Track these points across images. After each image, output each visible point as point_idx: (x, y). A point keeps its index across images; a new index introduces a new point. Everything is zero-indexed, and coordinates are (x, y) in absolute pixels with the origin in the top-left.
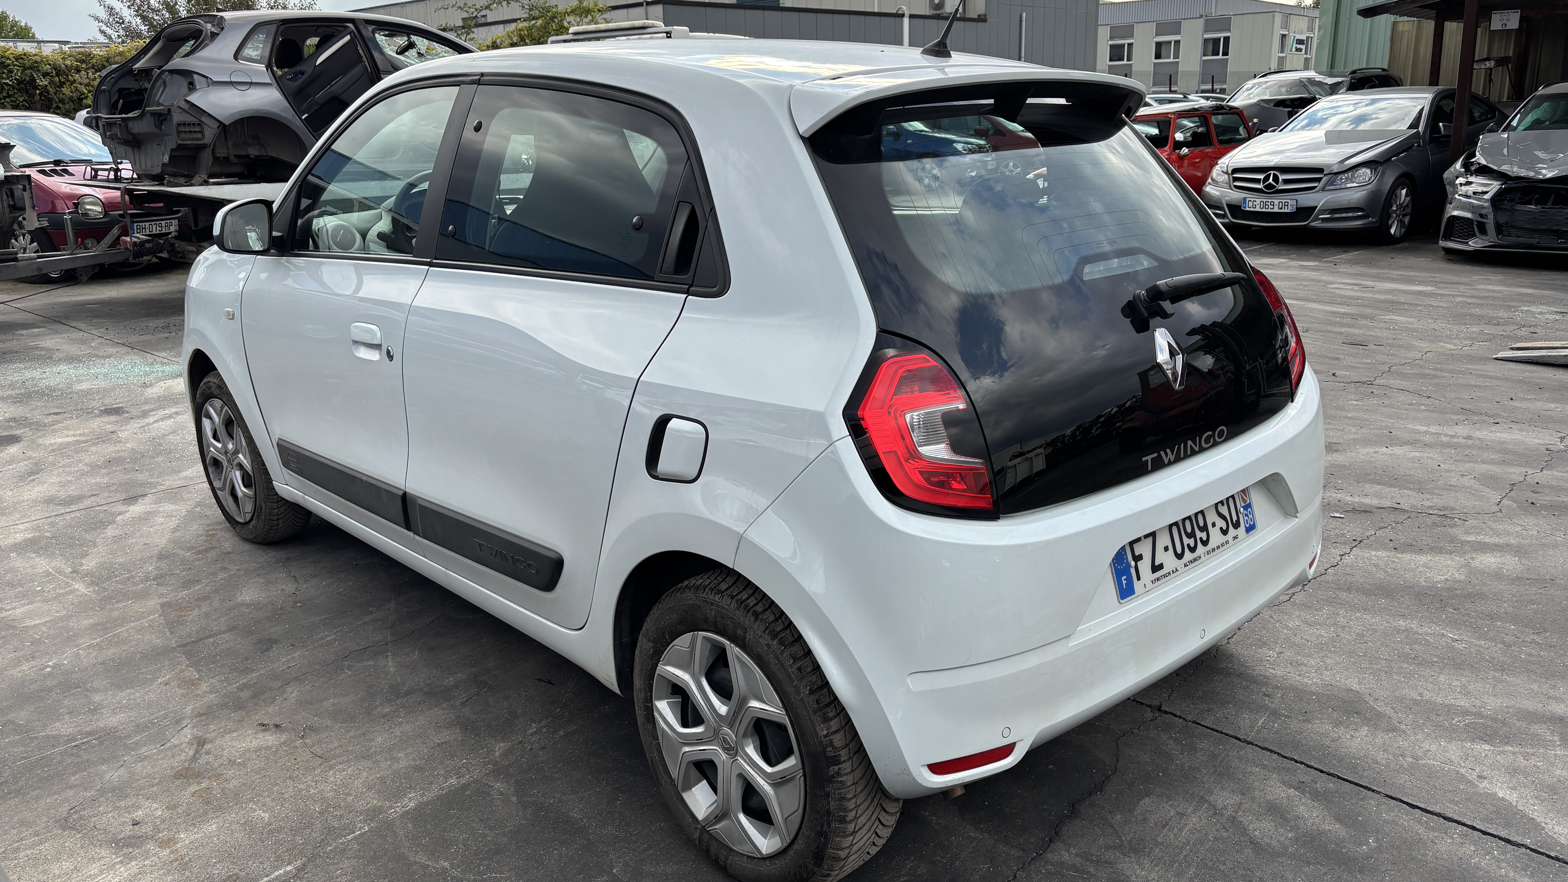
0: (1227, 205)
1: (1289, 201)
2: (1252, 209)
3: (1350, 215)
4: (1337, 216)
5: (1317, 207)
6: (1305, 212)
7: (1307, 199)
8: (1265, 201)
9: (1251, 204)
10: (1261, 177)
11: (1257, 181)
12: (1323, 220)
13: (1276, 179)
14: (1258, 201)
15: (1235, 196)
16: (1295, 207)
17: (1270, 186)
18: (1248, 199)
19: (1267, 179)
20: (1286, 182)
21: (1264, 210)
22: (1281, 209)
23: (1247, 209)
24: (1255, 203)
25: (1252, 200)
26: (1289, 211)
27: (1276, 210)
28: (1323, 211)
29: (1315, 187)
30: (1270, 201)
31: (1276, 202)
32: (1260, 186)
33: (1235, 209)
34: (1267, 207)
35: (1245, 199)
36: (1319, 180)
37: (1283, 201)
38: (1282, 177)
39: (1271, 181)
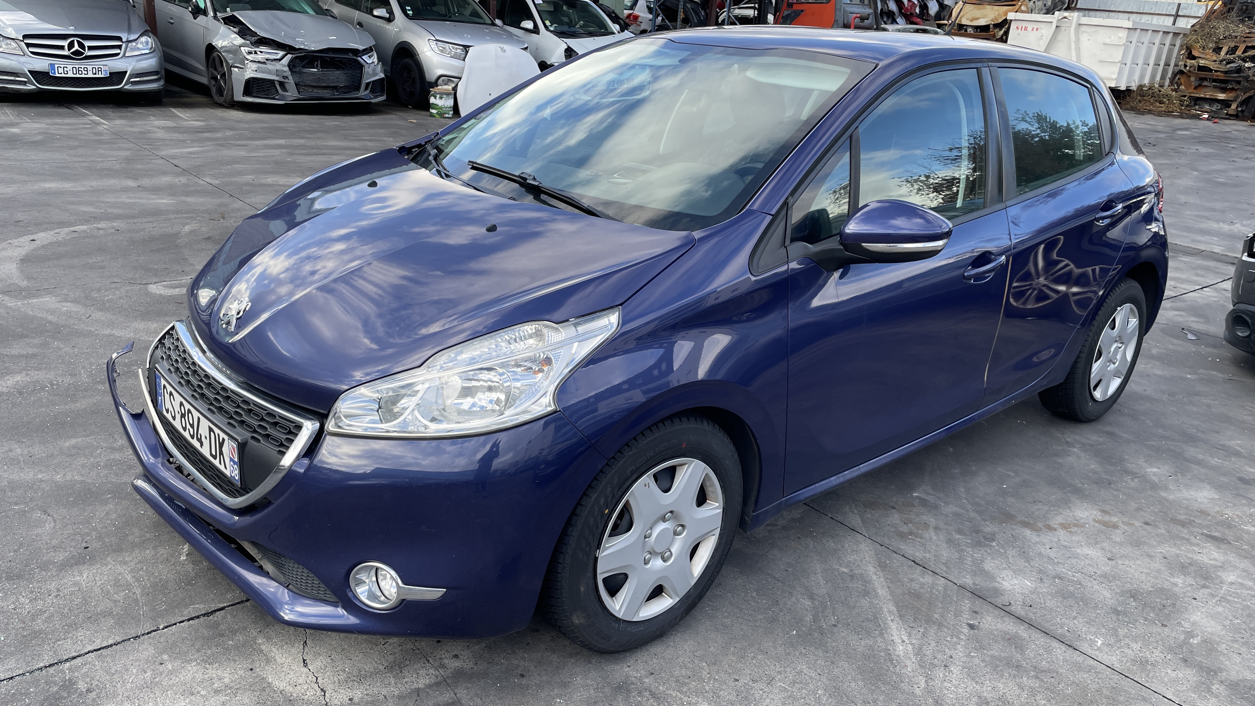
0: (29, 71)
1: (100, 67)
2: (63, 75)
3: (150, 78)
4: (142, 79)
5: (126, 72)
6: (117, 76)
7: (116, 65)
8: (77, 67)
9: (61, 70)
10: (65, 43)
11: (62, 48)
12: (134, 83)
13: (81, 45)
14: (70, 67)
15: (39, 63)
16: (108, 72)
17: (77, 53)
18: (56, 66)
19: (71, 45)
20: (91, 48)
21: (78, 76)
22: (96, 74)
23: (57, 75)
24: (65, 70)
25: (62, 66)
26: (102, 76)
27: (90, 75)
28: (132, 76)
29: (118, 54)
30: (83, 67)
31: (90, 68)
32: (66, 53)
33: (39, 76)
34: (80, 72)
35: (52, 66)
36: (119, 47)
37: (97, 67)
38: (87, 43)
39: (76, 47)
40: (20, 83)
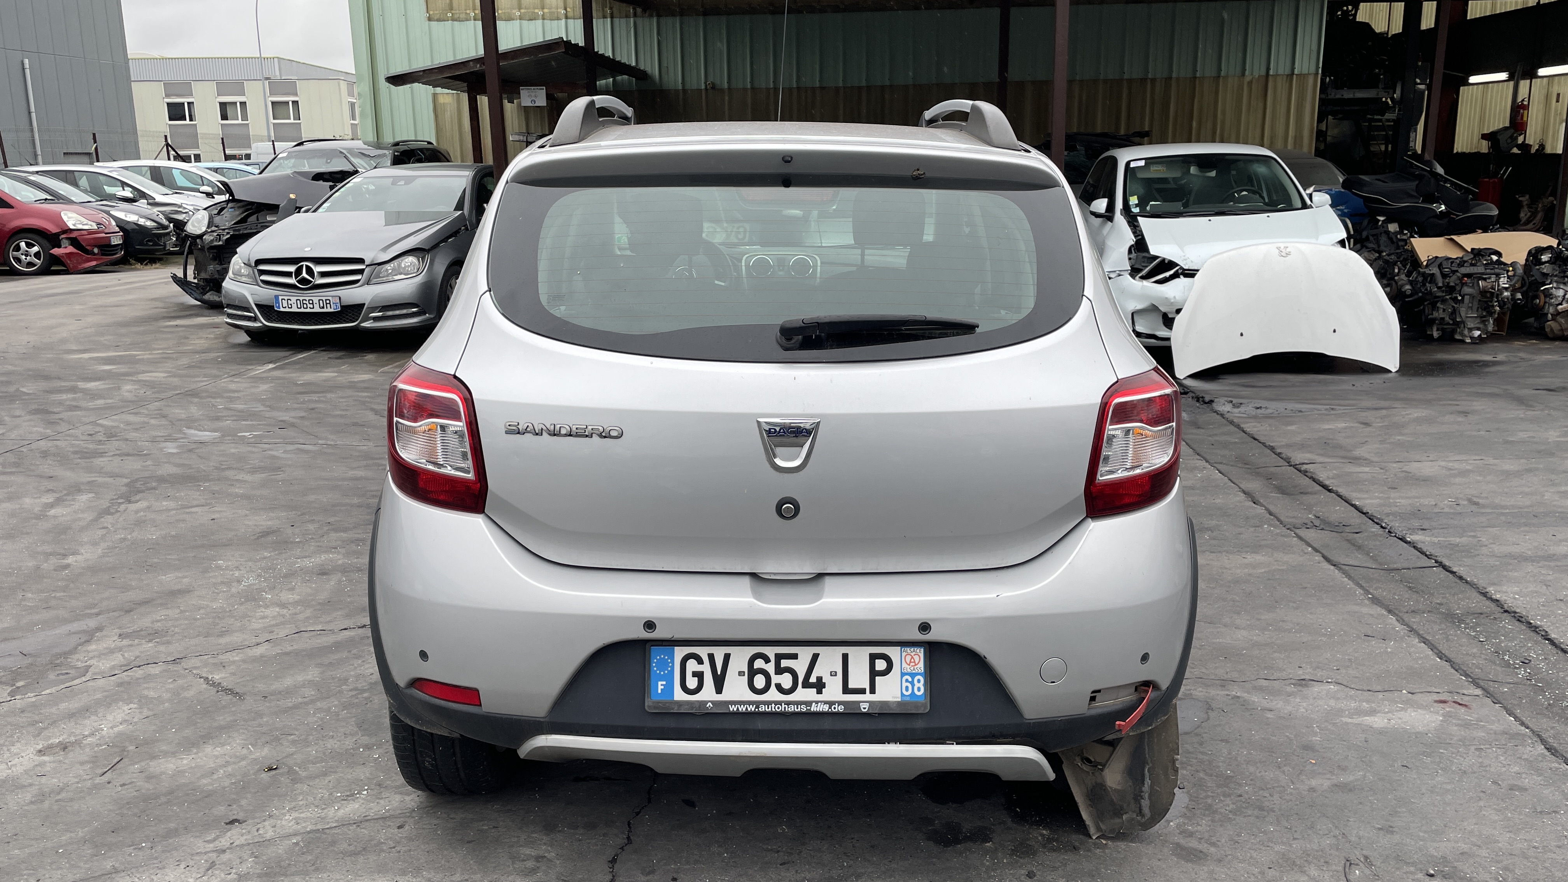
0: (257, 305)
1: (330, 298)
2: (287, 310)
3: (404, 311)
4: (390, 313)
5: (364, 304)
6: (352, 310)
7: (351, 295)
8: (301, 298)
9: (285, 304)
10: (292, 269)
11: (288, 274)
12: (376, 319)
13: (310, 271)
14: (294, 299)
15: (266, 294)
16: (338, 305)
17: (303, 281)
18: (280, 298)
19: (298, 272)
20: (324, 274)
21: (302, 310)
22: (323, 308)
23: (282, 309)
24: (290, 302)
25: (286, 298)
26: (332, 310)
27: (317, 309)
28: (373, 309)
29: (357, 281)
30: (307, 299)
31: (316, 300)
32: (292, 281)
33: (267, 310)
34: (305, 306)
35: (277, 297)
36: (361, 272)
37: (324, 299)
38: (317, 269)
39: (304, 274)
40: (249, 319)
